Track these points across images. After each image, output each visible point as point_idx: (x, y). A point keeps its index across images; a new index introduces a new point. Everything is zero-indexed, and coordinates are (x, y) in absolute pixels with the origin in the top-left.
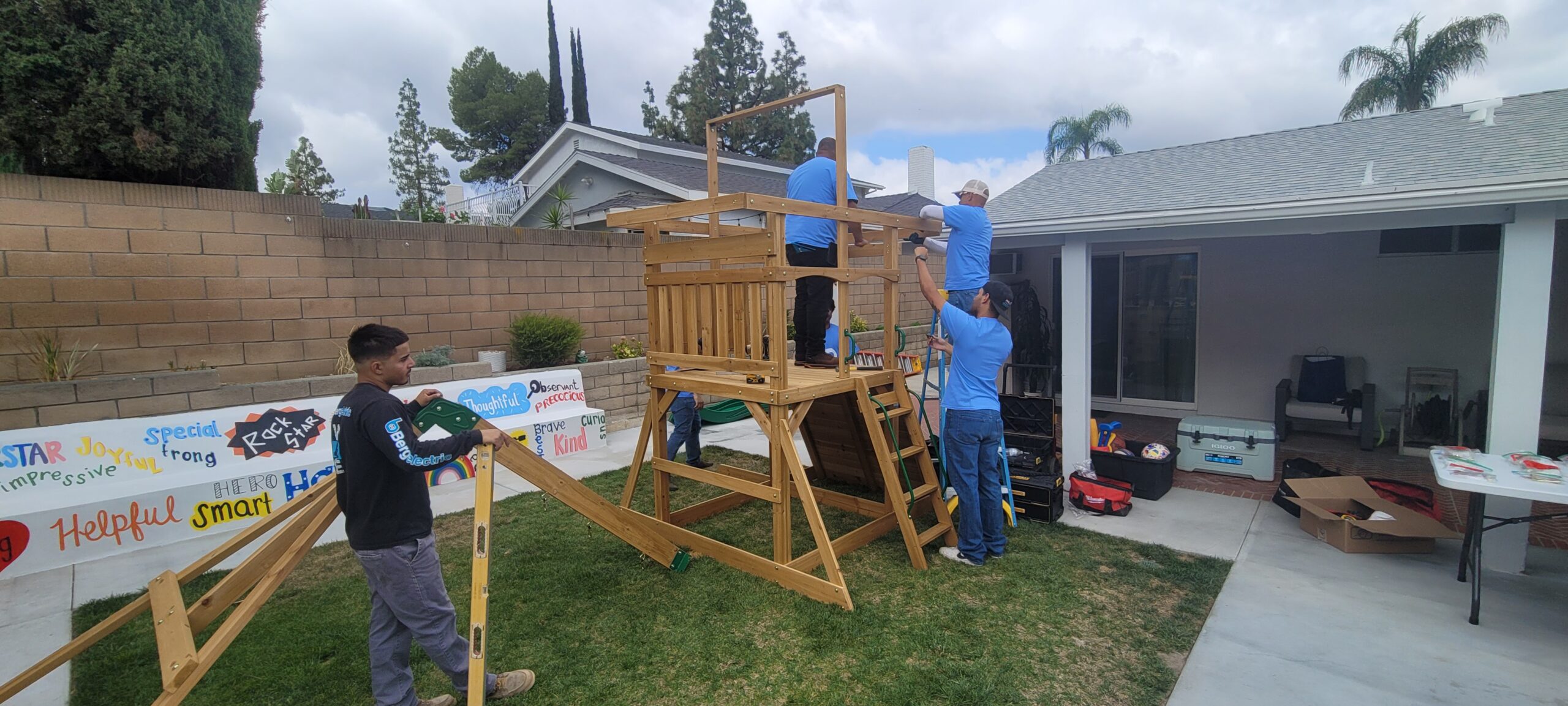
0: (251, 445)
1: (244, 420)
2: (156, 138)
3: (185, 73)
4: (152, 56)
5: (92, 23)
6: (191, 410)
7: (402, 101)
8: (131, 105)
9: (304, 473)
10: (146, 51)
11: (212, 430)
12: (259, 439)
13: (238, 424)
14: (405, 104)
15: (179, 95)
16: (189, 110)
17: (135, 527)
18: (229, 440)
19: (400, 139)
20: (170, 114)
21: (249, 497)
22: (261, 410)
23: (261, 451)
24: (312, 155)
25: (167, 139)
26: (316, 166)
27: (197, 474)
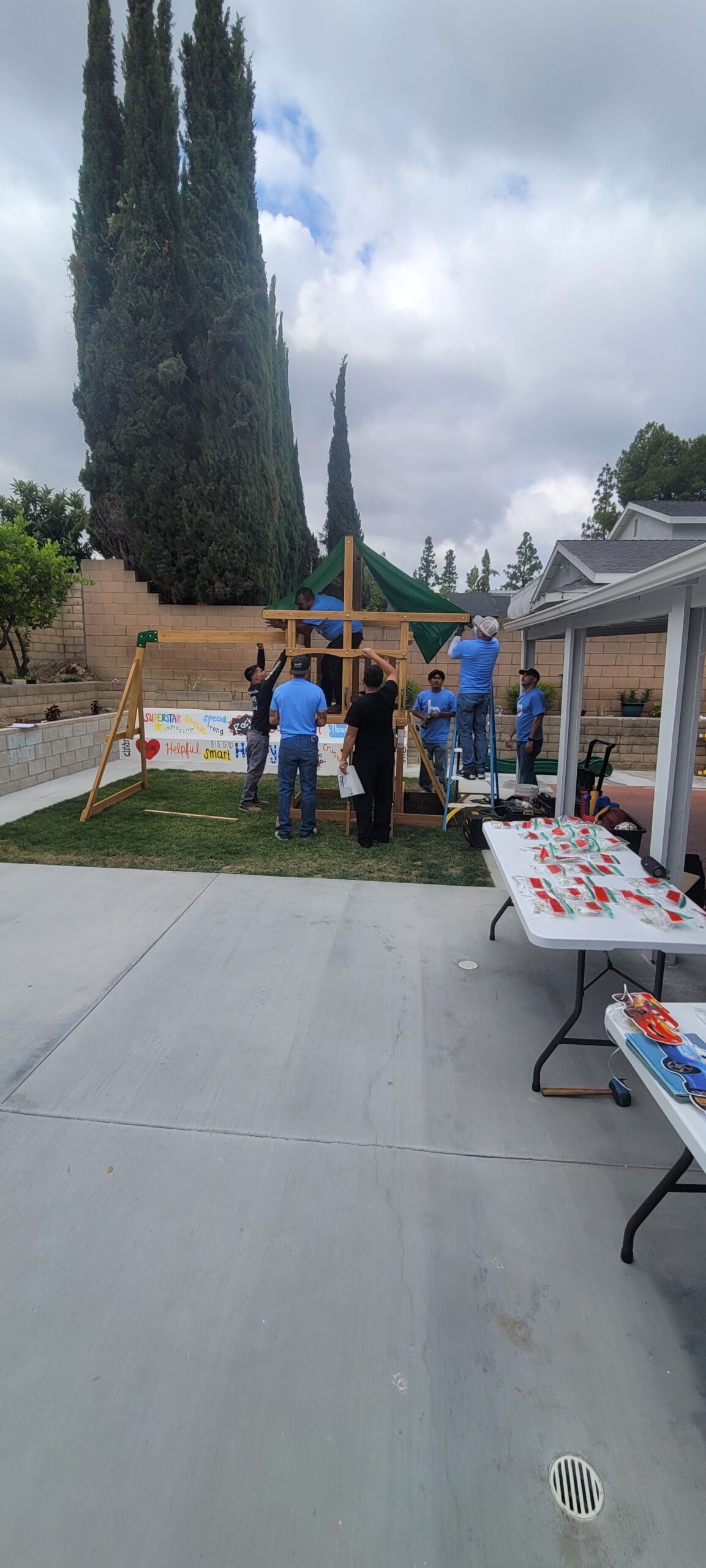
0: (236, 729)
1: (235, 717)
2: (223, 585)
3: (234, 552)
4: (221, 548)
5: (203, 537)
6: (220, 710)
7: (599, 486)
8: (216, 571)
9: (243, 744)
10: (219, 546)
11: (224, 720)
12: (239, 727)
13: (233, 719)
14: (602, 490)
15: (231, 564)
16: (235, 571)
17: (187, 752)
18: (229, 725)
19: (591, 524)
20: (227, 573)
21: (223, 750)
22: (242, 713)
23: (239, 732)
24: (530, 547)
25: (227, 585)
26: (532, 555)
27: (216, 737)
